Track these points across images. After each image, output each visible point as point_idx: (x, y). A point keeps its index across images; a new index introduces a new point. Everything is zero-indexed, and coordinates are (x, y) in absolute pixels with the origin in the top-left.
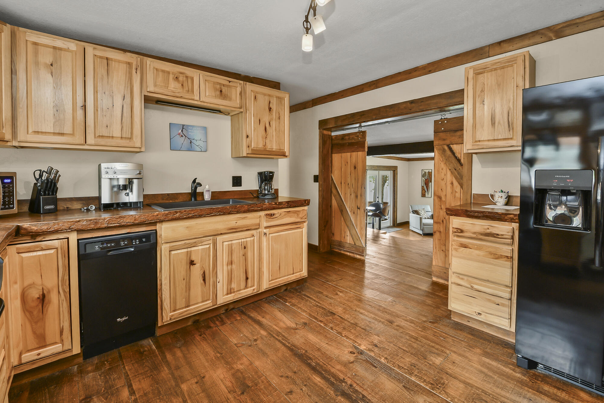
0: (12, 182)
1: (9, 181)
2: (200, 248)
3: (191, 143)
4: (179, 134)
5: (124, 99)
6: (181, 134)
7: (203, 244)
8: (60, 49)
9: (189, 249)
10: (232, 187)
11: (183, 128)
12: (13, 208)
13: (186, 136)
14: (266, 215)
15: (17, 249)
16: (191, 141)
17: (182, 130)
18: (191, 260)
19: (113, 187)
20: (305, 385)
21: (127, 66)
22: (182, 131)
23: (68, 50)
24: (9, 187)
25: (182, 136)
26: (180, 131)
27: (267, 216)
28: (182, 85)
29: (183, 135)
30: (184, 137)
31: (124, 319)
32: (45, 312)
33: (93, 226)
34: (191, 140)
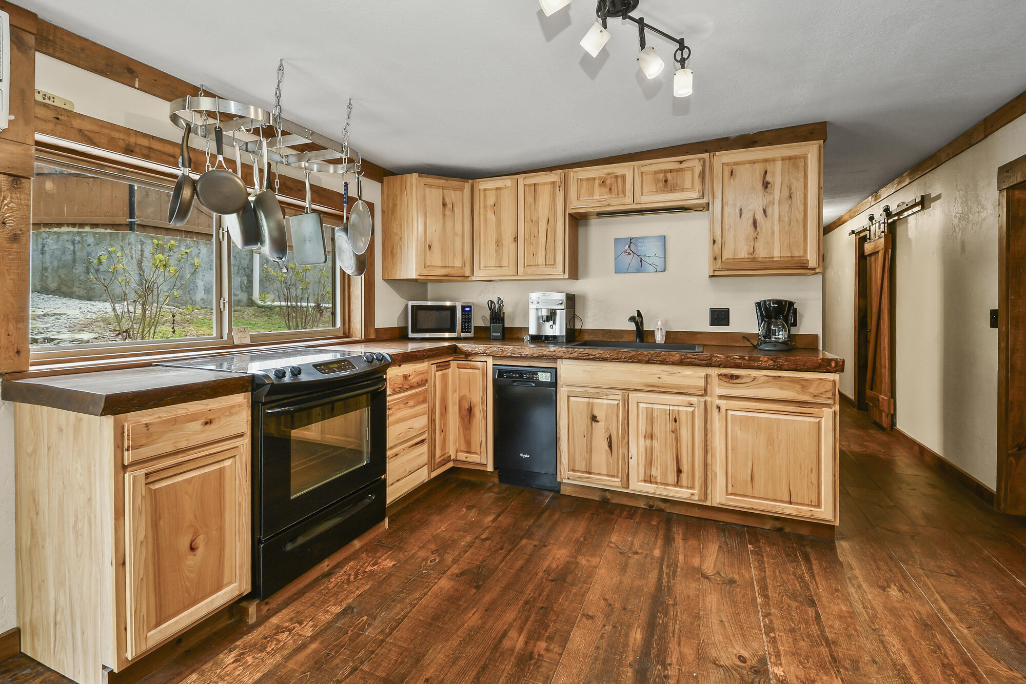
0: (471, 310)
1: (469, 309)
2: (605, 401)
3: (641, 261)
4: (625, 252)
5: (548, 223)
6: (629, 251)
7: (609, 397)
8: (500, 189)
9: (591, 400)
10: (710, 325)
11: (631, 243)
12: (471, 332)
13: (634, 253)
14: (720, 375)
15: (457, 364)
16: (641, 259)
17: (630, 245)
18: (593, 415)
19: (538, 318)
20: (614, 627)
21: (551, 186)
22: (629, 247)
23: (505, 188)
24: (468, 314)
25: (629, 254)
26: (627, 247)
27: (720, 377)
28: (610, 189)
29: (631, 252)
30: (632, 254)
31: (526, 456)
32: (471, 421)
33: (500, 353)
34: (641, 257)
